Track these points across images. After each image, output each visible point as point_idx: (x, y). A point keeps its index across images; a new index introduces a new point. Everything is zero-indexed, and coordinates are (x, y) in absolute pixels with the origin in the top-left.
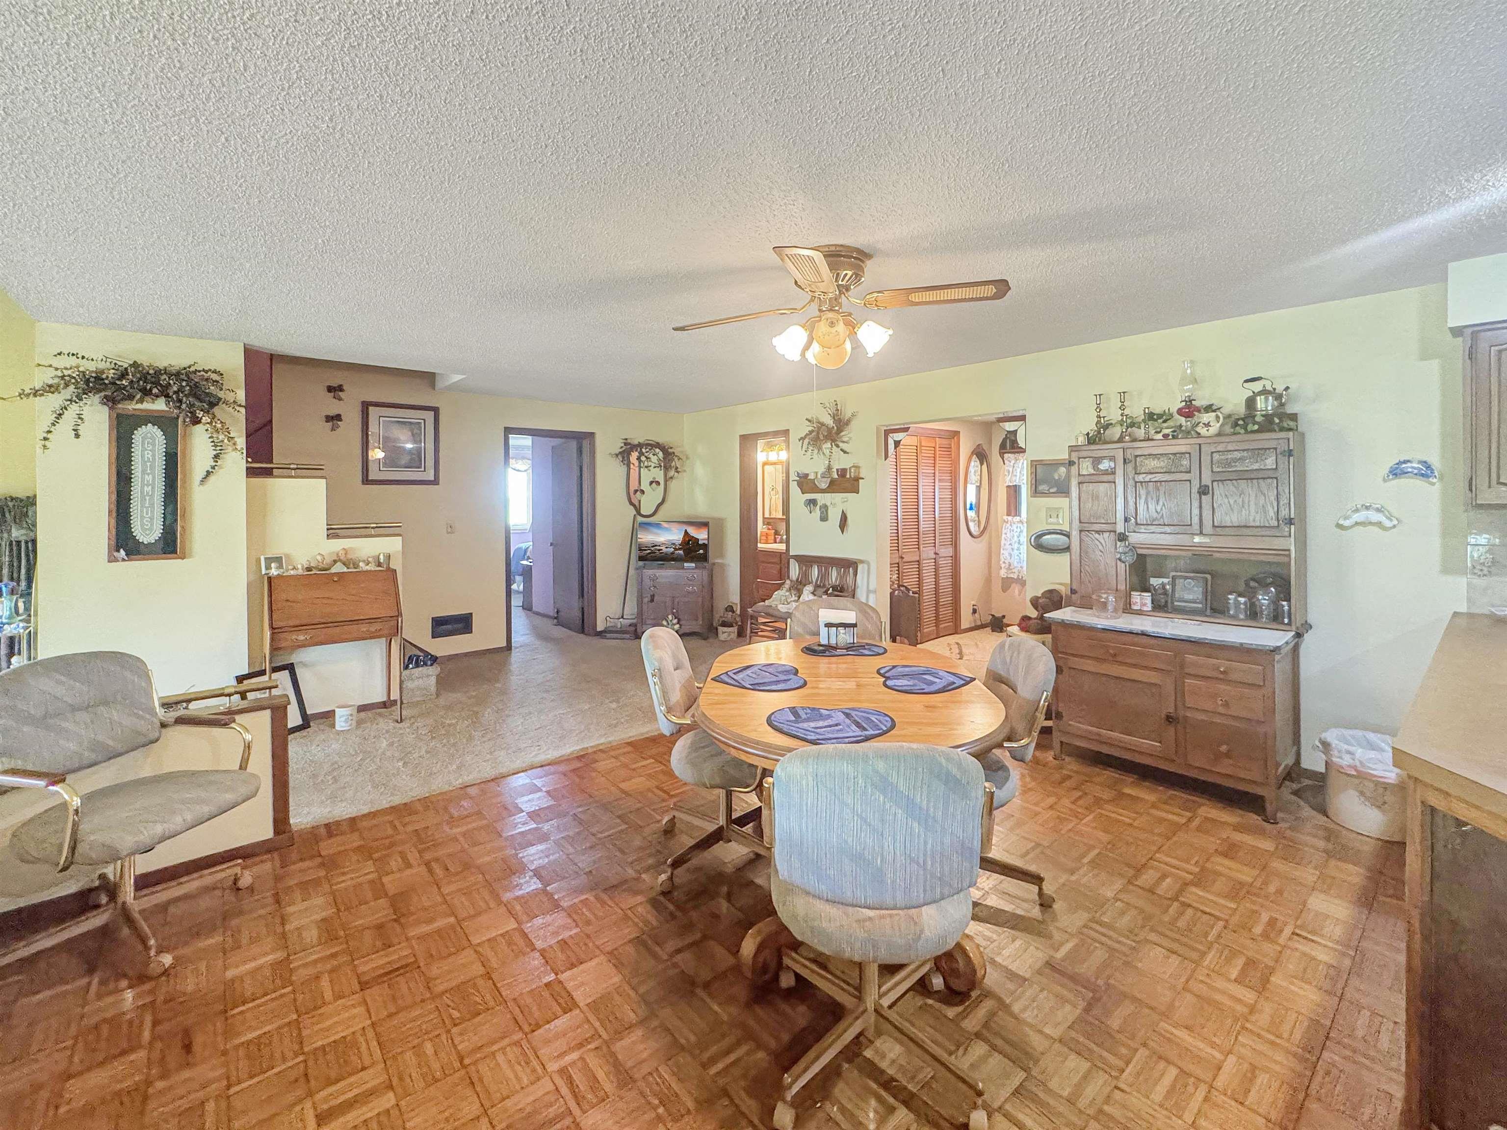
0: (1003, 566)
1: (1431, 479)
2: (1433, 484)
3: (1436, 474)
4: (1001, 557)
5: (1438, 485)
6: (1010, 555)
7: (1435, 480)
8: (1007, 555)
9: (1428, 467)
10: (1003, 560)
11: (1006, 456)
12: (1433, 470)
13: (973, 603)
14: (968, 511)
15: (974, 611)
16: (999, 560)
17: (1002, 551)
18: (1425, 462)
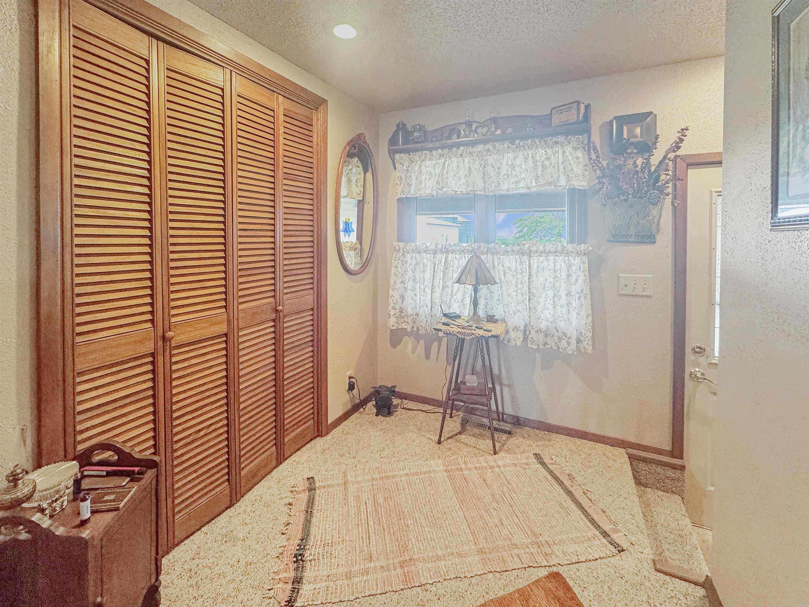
0: (392, 312)
4: (390, 300)
6: (402, 297)
8: (397, 297)
10: (392, 305)
11: (397, 156)
13: (349, 373)
14: (342, 234)
15: (351, 387)
16: (388, 304)
17: (391, 292)
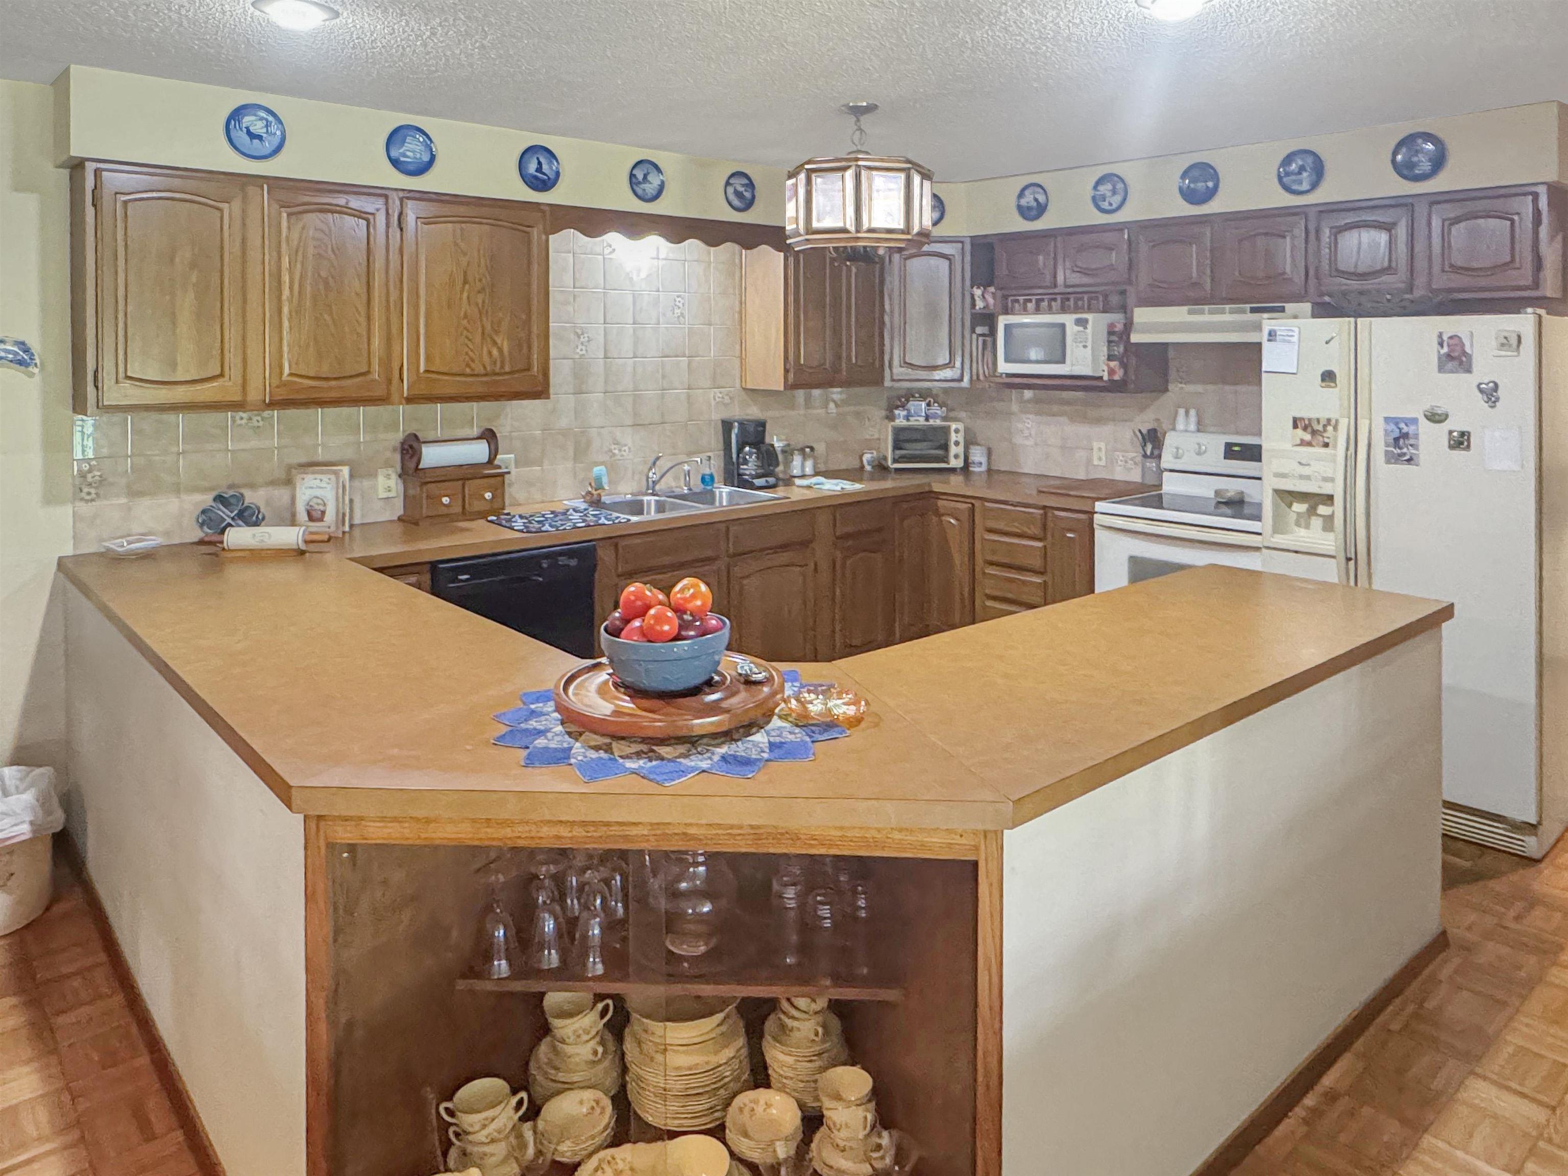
1: (30, 369)
2: (32, 375)
3: (38, 361)
5: (37, 379)
7: (36, 370)
9: (27, 350)
12: (33, 354)
18: (23, 343)
